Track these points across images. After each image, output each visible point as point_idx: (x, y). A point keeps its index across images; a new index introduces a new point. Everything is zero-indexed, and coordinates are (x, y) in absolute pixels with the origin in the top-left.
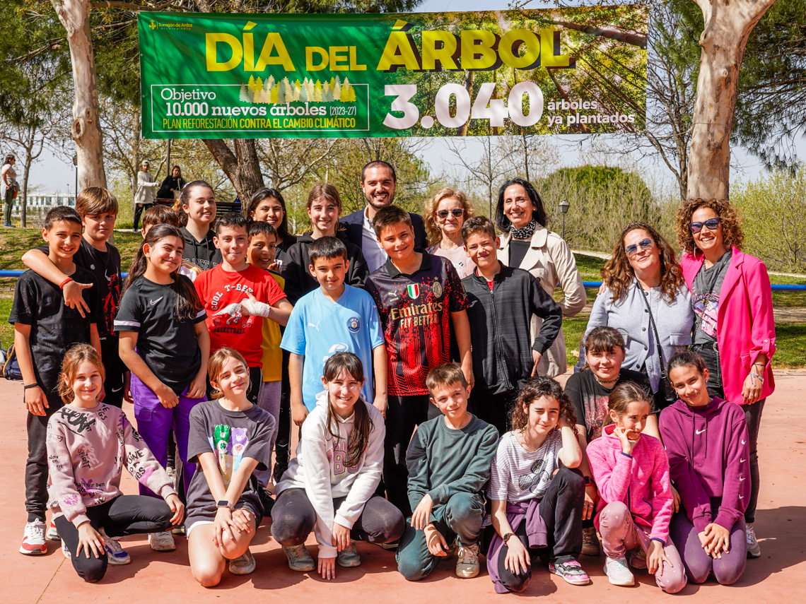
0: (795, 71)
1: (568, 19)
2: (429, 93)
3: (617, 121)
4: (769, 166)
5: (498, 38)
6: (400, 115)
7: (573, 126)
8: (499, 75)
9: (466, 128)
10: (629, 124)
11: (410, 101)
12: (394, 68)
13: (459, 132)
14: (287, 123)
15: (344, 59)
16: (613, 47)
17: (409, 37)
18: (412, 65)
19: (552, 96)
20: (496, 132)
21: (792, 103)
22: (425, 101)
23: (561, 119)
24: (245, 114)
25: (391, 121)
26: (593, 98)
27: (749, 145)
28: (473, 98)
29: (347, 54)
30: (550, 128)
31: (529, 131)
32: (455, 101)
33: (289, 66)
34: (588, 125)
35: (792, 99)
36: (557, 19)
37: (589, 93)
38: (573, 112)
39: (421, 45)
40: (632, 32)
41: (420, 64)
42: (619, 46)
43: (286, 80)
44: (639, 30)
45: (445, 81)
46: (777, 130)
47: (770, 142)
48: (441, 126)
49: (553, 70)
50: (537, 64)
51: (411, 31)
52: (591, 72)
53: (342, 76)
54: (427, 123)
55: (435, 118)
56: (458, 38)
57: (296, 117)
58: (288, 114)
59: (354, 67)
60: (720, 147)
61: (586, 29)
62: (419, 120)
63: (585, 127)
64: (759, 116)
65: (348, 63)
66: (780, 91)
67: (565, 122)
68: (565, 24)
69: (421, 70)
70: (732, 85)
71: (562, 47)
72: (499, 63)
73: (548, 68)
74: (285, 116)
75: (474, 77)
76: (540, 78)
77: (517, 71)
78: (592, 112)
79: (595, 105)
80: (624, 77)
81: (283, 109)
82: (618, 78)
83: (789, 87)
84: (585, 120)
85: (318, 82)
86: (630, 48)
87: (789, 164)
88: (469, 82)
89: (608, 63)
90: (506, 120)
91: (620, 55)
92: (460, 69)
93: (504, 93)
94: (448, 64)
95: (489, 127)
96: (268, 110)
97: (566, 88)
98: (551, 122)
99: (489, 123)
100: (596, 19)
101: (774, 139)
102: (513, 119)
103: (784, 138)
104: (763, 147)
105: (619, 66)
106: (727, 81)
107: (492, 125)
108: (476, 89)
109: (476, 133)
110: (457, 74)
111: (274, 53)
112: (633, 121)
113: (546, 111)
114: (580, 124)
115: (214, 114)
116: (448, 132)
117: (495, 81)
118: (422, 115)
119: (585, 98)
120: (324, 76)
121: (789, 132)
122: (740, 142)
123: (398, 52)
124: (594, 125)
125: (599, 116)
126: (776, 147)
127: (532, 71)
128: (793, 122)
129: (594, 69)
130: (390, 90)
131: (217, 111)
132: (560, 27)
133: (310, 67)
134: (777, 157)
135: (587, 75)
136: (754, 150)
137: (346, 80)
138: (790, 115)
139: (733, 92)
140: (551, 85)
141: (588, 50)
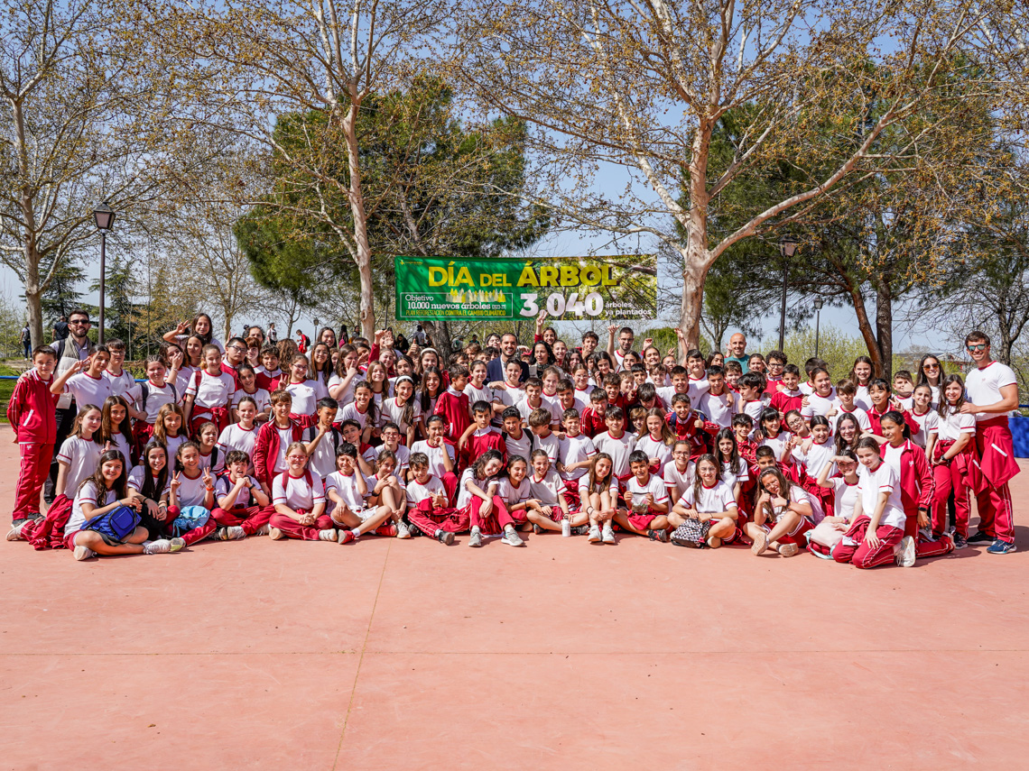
1: (615, 261)
2: (544, 298)
3: (642, 313)
5: (580, 271)
7: (619, 316)
8: (580, 290)
9: (563, 316)
10: (648, 315)
11: (534, 302)
12: (525, 285)
14: (470, 313)
15: (500, 280)
16: (639, 276)
17: (534, 269)
18: (535, 283)
19: (608, 300)
20: (578, 318)
22: (541, 303)
23: (613, 312)
24: (448, 308)
25: (523, 312)
26: (629, 301)
28: (567, 301)
29: (501, 278)
30: (607, 317)
31: (596, 318)
32: (557, 302)
33: (471, 284)
34: (627, 315)
36: (610, 261)
37: (627, 299)
38: (619, 309)
39: (540, 274)
40: (649, 268)
41: (539, 284)
42: (642, 275)
43: (470, 291)
44: (652, 267)
45: (552, 292)
49: (608, 287)
50: (600, 284)
51: (534, 266)
52: (628, 288)
53: (499, 288)
56: (559, 271)
57: (475, 310)
58: (471, 308)
59: (505, 284)
60: (693, 328)
61: (625, 267)
63: (625, 316)
65: (502, 282)
67: (614, 314)
68: (614, 264)
69: (540, 286)
71: (613, 275)
72: (580, 283)
73: (606, 286)
74: (469, 309)
75: (567, 290)
76: (601, 291)
77: (590, 287)
78: (629, 309)
79: (630, 305)
80: (645, 291)
81: (468, 305)
82: (642, 291)
84: (625, 313)
85: (486, 292)
86: (648, 276)
88: (564, 292)
89: (637, 283)
90: (584, 312)
91: (643, 280)
92: (560, 286)
93: (583, 298)
94: (554, 284)
96: (460, 306)
97: (615, 296)
98: (607, 314)
100: (630, 261)
102: (587, 312)
105: (642, 285)
106: (697, 294)
107: (576, 315)
108: (569, 296)
109: (568, 319)
110: (558, 288)
111: (464, 277)
112: (650, 313)
113: (604, 308)
114: (623, 315)
115: (432, 308)
117: (578, 292)
118: (540, 309)
119: (625, 301)
120: (490, 289)
123: (528, 277)
124: (630, 315)
125: (632, 311)
127: (597, 288)
129: (630, 287)
130: (524, 296)
131: (434, 307)
132: (612, 265)
133: (483, 284)
135: (626, 290)
137: (501, 291)
140: (607, 295)
141: (626, 277)
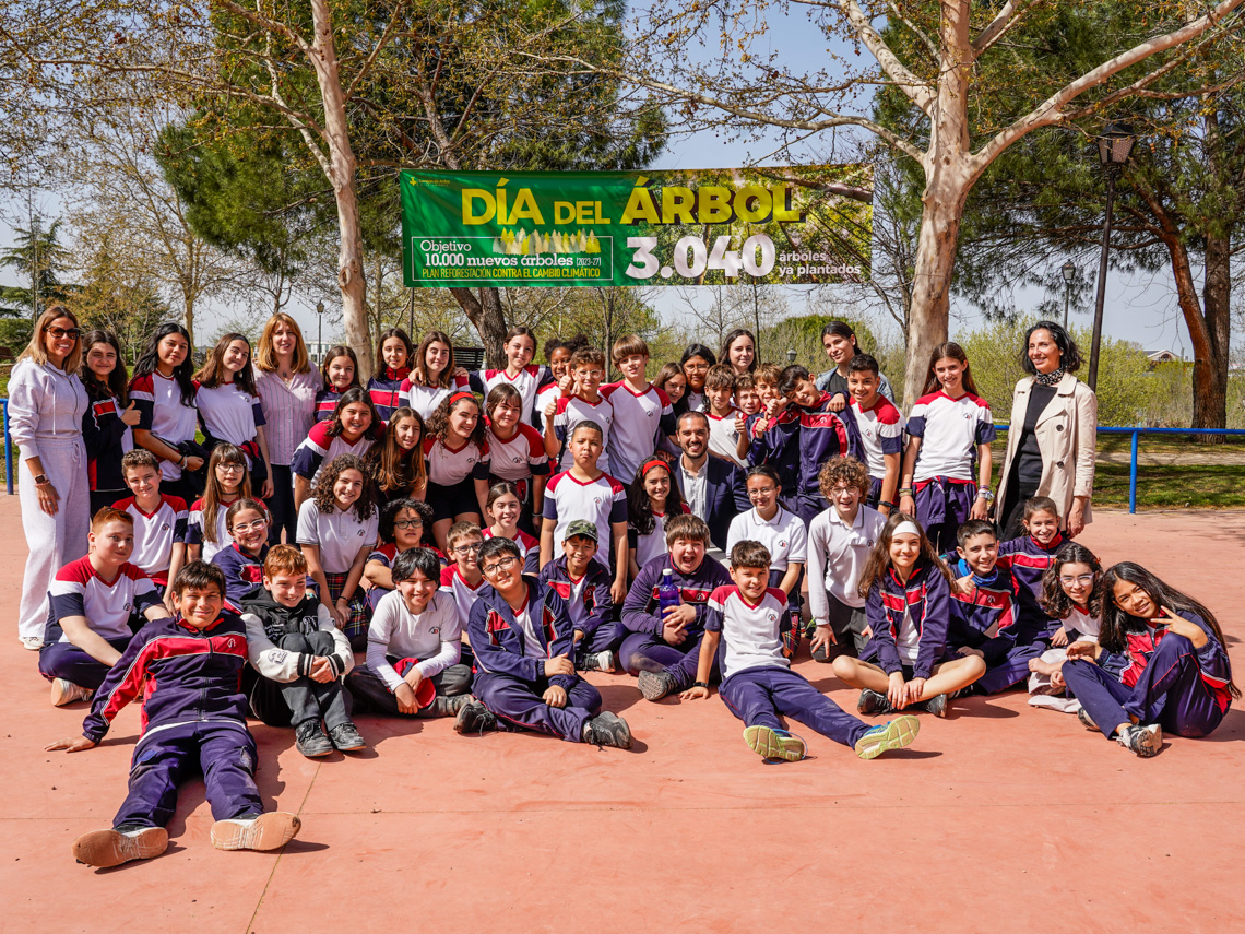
0: (1015, 225)
1: (799, 177)
2: (670, 245)
3: (844, 272)
4: (989, 316)
6: (641, 265)
7: (803, 276)
8: (733, 229)
9: (703, 278)
10: (855, 275)
11: (650, 252)
12: (636, 222)
13: (697, 281)
14: (537, 273)
15: (590, 213)
16: (841, 203)
17: (651, 192)
18: (653, 218)
19: (783, 249)
20: (730, 282)
21: (1011, 256)
22: (664, 253)
23: (792, 269)
24: (498, 264)
25: (631, 271)
26: (822, 250)
27: (970, 296)
28: (710, 250)
29: (593, 208)
30: (781, 279)
31: (762, 281)
32: (693, 252)
33: (539, 220)
34: (817, 275)
35: (1012, 252)
36: (788, 177)
37: (818, 246)
38: (803, 263)
39: (661, 200)
40: (859, 189)
41: (661, 220)
42: (846, 202)
43: (536, 233)
44: (865, 187)
45: (683, 234)
46: (997, 280)
47: (989, 293)
48: (679, 276)
49: (784, 224)
50: (770, 217)
51: (652, 187)
52: (820, 226)
54: (667, 273)
55: (674, 268)
56: (696, 194)
57: (545, 267)
58: (538, 264)
59: (599, 220)
60: (940, 297)
61: (816, 186)
62: (659, 270)
63: (814, 277)
64: (980, 268)
65: (593, 217)
66: (1000, 245)
67: (796, 272)
68: (796, 182)
69: (661, 224)
70: (952, 239)
71: (793, 202)
73: (780, 222)
74: (535, 267)
75: (711, 230)
76: (772, 231)
77: (751, 225)
78: (821, 263)
79: (824, 257)
80: (851, 231)
81: (533, 259)
82: (845, 232)
83: (1008, 241)
84: (815, 271)
85: (566, 234)
86: (857, 204)
87: (1007, 314)
88: (705, 235)
89: (836, 217)
90: (740, 270)
91: (847, 211)
92: (697, 223)
93: (738, 245)
94: (687, 218)
95: (724, 278)
96: (519, 260)
97: (796, 241)
98: (782, 273)
99: (724, 273)
100: (824, 177)
101: (994, 290)
102: (746, 270)
103: (1003, 289)
104: (982, 297)
105: (846, 221)
106: (947, 235)
107: (728, 274)
108: (713, 241)
109: (712, 283)
110: (694, 227)
111: (525, 207)
112: (859, 272)
113: (778, 262)
114: (810, 275)
115: (469, 264)
116: (685, 282)
117: (730, 234)
118: (662, 265)
119: (814, 250)
120: (572, 228)
121: (1008, 284)
122: (961, 293)
123: (640, 207)
124: (823, 276)
125: (827, 267)
126: (996, 298)
127: (763, 226)
128: (1013, 274)
129: (823, 223)
130: (632, 242)
131: (472, 262)
132: (791, 184)
133: (558, 220)
134: (997, 308)
135: (816, 229)
136: (975, 301)
137: (592, 232)
138: (1009, 267)
139: (953, 246)
140: (782, 238)
141: (817, 206)
